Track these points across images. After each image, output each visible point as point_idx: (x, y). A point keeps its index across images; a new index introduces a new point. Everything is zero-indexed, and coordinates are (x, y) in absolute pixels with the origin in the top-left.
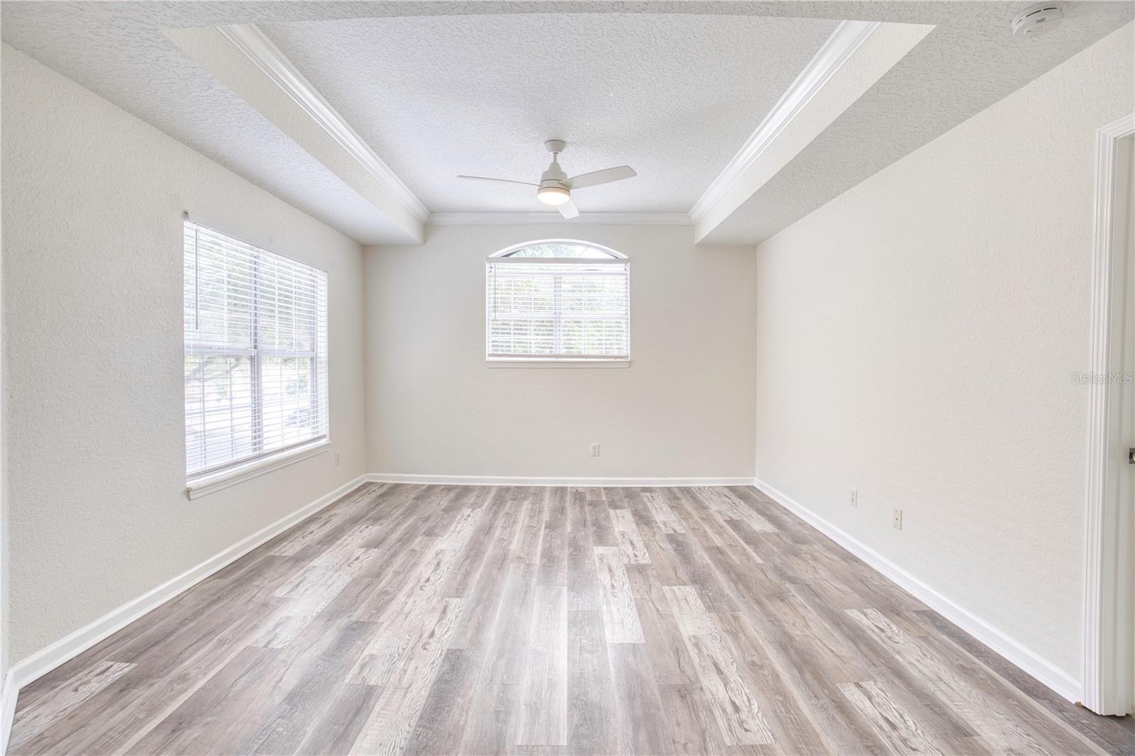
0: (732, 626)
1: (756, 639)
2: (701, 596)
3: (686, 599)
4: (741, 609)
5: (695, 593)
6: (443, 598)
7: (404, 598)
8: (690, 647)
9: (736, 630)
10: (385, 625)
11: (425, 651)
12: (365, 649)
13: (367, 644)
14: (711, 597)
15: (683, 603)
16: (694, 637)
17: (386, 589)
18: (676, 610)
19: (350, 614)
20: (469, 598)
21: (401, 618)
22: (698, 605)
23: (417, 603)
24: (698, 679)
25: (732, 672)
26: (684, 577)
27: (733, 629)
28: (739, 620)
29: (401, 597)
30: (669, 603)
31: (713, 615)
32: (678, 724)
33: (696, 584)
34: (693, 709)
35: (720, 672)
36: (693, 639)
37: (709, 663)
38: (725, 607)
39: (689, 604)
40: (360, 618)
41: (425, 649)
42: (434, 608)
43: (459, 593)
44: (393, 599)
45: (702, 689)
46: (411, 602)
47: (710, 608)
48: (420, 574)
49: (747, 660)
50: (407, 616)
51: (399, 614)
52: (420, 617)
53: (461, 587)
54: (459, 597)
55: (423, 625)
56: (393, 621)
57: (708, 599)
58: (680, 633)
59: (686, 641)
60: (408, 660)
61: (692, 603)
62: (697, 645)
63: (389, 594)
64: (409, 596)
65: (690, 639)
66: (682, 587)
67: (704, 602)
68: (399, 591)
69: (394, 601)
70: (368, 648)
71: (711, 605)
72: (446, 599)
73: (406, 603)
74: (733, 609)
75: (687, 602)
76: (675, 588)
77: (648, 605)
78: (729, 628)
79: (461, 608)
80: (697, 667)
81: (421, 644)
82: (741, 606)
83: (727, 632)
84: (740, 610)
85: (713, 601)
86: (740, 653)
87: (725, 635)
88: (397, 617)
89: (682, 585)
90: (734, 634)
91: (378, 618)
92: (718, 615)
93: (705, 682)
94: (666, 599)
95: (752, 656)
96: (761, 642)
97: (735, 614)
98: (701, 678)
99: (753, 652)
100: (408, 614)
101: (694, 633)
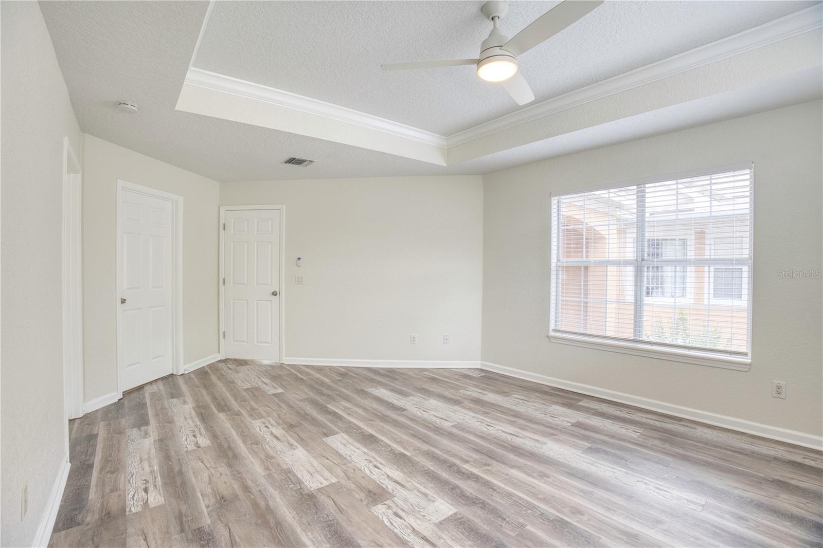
0: (270, 462)
1: (253, 457)
2: (299, 482)
3: (311, 474)
4: (263, 478)
5: (305, 483)
8: (295, 443)
9: (267, 461)
14: (290, 483)
15: (312, 470)
16: (295, 449)
18: (314, 463)
22: (299, 472)
24: (286, 432)
25: (269, 438)
26: (322, 498)
27: (269, 460)
28: (265, 468)
30: (323, 467)
31: (285, 467)
32: (290, 418)
33: (308, 495)
34: (286, 423)
35: (276, 437)
36: (295, 447)
37: (282, 439)
38: (276, 476)
39: (307, 470)
45: (284, 429)
47: (288, 472)
49: (260, 445)
57: (293, 480)
58: (305, 449)
59: (298, 446)
61: (305, 473)
62: (291, 445)
65: (296, 447)
66: (320, 486)
67: (295, 475)
71: (289, 475)
74: (270, 476)
75: (309, 472)
76: (326, 483)
77: (337, 461)
78: (272, 460)
80: (288, 436)
82: (263, 481)
83: (273, 458)
84: (264, 476)
85: (288, 479)
86: (264, 447)
87: (274, 455)
89: (320, 488)
90: (269, 457)
92: (281, 467)
93: (283, 432)
94: (327, 470)
95: (257, 448)
96: (250, 456)
97: (267, 472)
98: (285, 433)
99: (256, 450)
101: (295, 451)
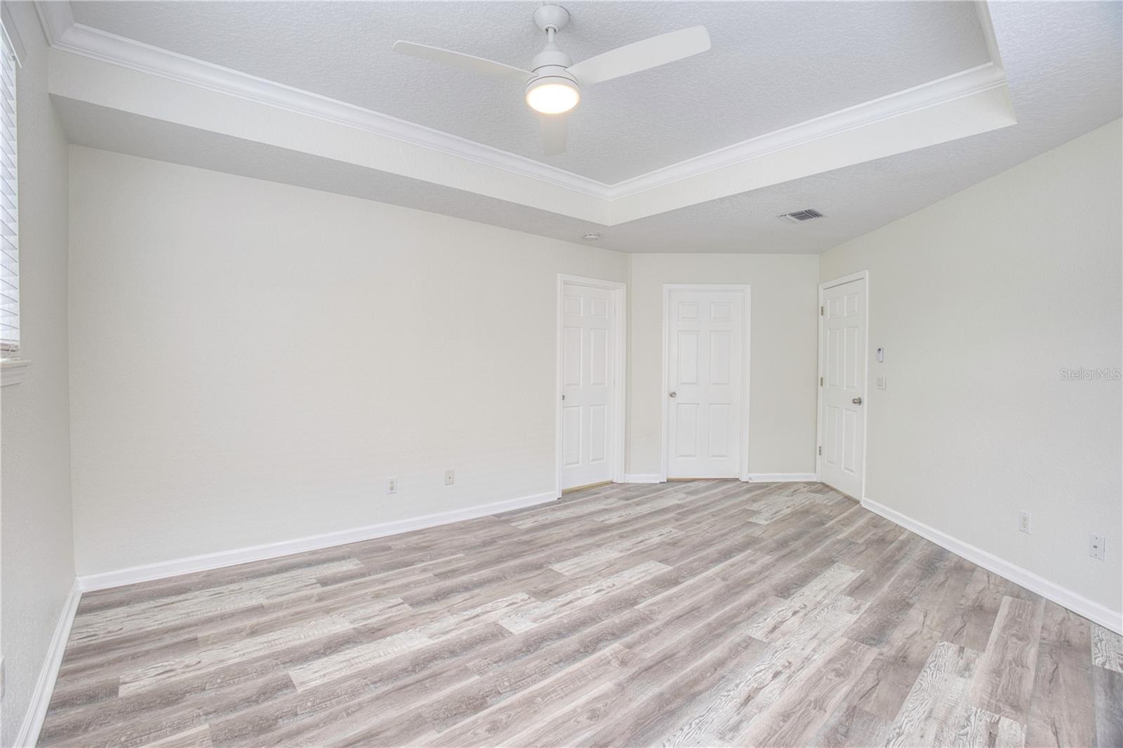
6: (769, 643)
7: (815, 657)
10: (839, 633)
11: (790, 660)
12: (858, 619)
13: (856, 622)
17: (837, 679)
19: (881, 657)
20: (740, 632)
21: (822, 636)
23: (801, 647)
29: (819, 659)
40: (868, 649)
41: (790, 663)
42: (784, 635)
43: (748, 643)
44: (830, 661)
46: (808, 651)
48: (783, 690)
50: (816, 635)
51: (824, 641)
52: (802, 631)
53: (739, 648)
54: (750, 638)
55: (801, 623)
56: (831, 634)
60: (810, 659)
63: (833, 670)
64: (808, 659)
68: (819, 670)
69: (829, 657)
70: (855, 619)
72: (765, 641)
73: (814, 650)
79: (756, 625)
81: (793, 668)
88: (827, 638)
91: (847, 643)
100: (814, 637)
